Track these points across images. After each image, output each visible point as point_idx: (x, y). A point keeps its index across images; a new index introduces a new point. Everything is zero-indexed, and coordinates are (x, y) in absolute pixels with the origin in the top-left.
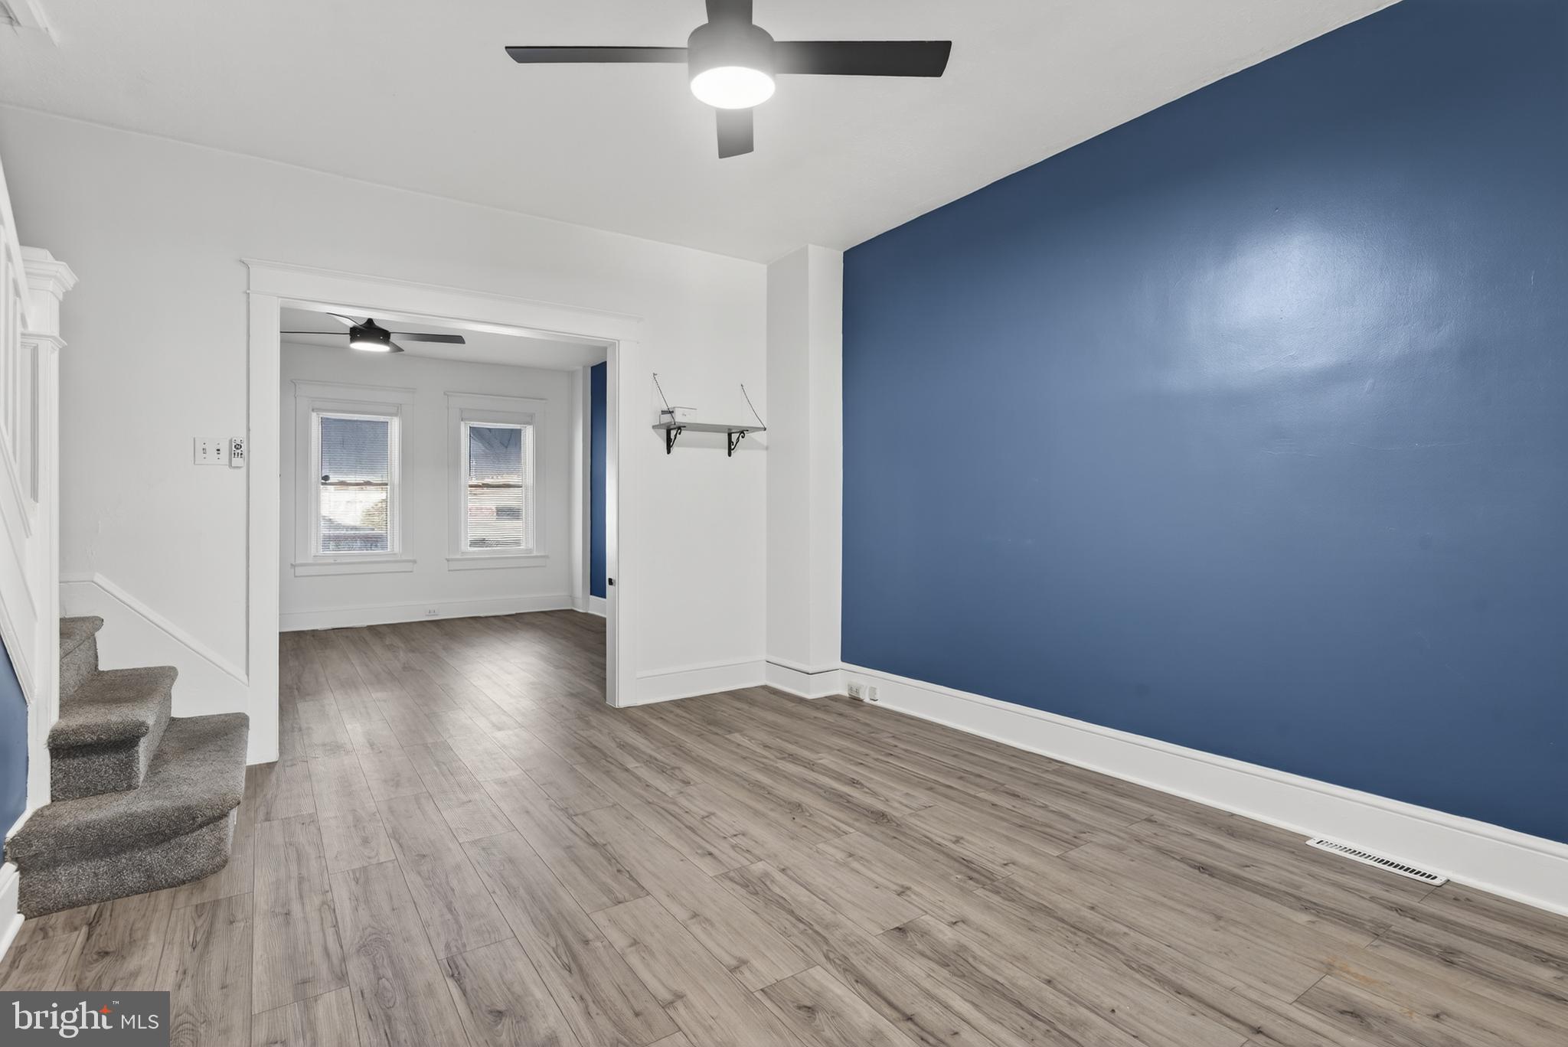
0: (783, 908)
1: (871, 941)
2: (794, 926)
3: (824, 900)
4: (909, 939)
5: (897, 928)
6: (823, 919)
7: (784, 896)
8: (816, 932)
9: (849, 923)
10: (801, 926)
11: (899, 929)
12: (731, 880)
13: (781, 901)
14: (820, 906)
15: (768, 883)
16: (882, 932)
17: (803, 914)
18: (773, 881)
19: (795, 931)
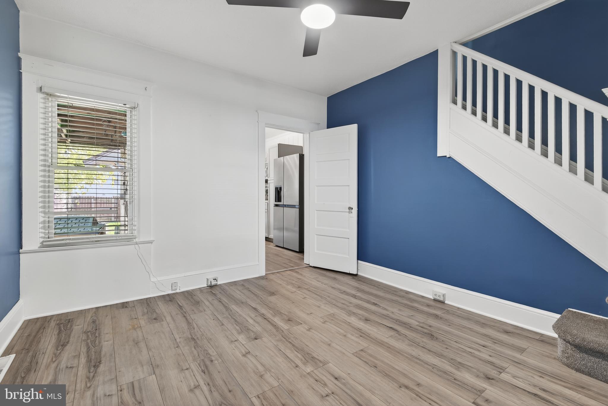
0: (297, 348)
1: (268, 336)
2: (292, 341)
3: (280, 350)
4: (255, 336)
5: (257, 339)
6: (282, 343)
7: (296, 353)
8: (285, 338)
9: (273, 341)
10: (290, 340)
11: (256, 339)
12: (320, 361)
13: (298, 350)
14: (282, 348)
15: (303, 359)
16: (262, 338)
17: (289, 345)
18: (302, 360)
19: (292, 339)
